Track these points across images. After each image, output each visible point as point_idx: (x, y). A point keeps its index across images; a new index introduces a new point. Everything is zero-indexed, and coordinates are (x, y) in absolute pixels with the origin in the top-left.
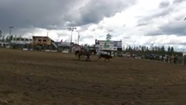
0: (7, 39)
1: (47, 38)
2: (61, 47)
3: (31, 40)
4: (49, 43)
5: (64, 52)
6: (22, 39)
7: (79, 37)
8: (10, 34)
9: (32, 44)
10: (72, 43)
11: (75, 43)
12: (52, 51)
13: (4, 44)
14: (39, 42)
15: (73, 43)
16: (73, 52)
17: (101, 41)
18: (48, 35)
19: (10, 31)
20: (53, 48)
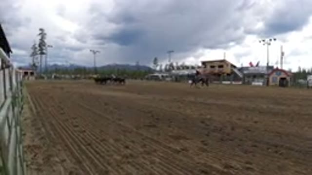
0: (166, 67)
1: (223, 61)
2: (249, 76)
3: (199, 67)
4: (227, 70)
5: (255, 83)
6: (187, 68)
7: (283, 54)
8: (169, 61)
10: (269, 68)
11: (275, 67)
12: (234, 83)
14: (213, 69)
15: (272, 67)
16: (271, 83)
18: (225, 56)
19: (170, 57)
20: (236, 78)
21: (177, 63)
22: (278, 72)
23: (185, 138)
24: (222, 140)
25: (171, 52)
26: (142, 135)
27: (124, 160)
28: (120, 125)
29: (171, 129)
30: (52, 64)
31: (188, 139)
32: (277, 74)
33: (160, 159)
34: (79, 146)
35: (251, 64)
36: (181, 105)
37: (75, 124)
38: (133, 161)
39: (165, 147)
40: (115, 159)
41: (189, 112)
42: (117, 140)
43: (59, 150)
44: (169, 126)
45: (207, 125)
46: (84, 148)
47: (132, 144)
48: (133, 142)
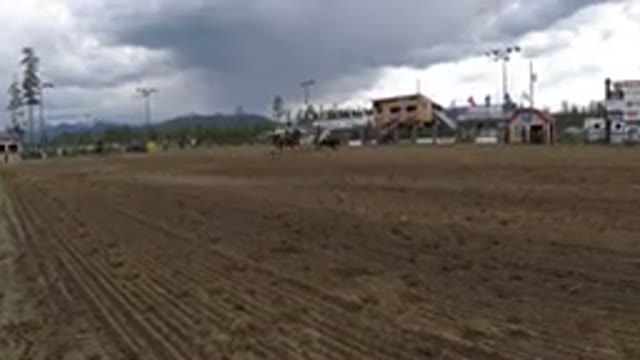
0: (299, 116)
1: (416, 98)
2: (468, 124)
3: (369, 113)
4: (425, 115)
5: (482, 140)
6: (345, 115)
7: (534, 78)
8: (306, 102)
9: (374, 124)
10: (509, 105)
12: (439, 141)
14: (394, 116)
15: (514, 106)
16: (513, 138)
17: (627, 84)
18: (418, 88)
19: (307, 94)
20: (444, 130)
21: (321, 107)
22: (527, 115)
23: (365, 272)
24: (445, 269)
25: (305, 85)
26: (270, 274)
27: (237, 341)
28: (216, 253)
29: (329, 253)
30: (55, 123)
32: (524, 119)
33: (320, 331)
34: (127, 315)
35: (471, 100)
36: (343, 195)
37: (113, 259)
38: (259, 342)
39: (326, 298)
40: (216, 343)
41: (361, 210)
42: (212, 293)
43: (82, 332)
44: (325, 246)
45: (408, 238)
46: (139, 317)
47: (248, 298)
48: (252, 293)
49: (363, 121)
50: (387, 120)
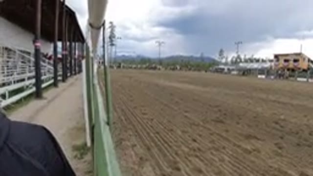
3: (271, 61)
4: (304, 65)
6: (258, 61)
8: (237, 52)
9: (273, 68)
12: (310, 80)
13: (229, 69)
14: (286, 64)
19: (238, 48)
21: (245, 56)
23: (256, 138)
24: (298, 145)
25: (238, 43)
26: (209, 129)
27: (192, 152)
28: (186, 117)
29: (240, 126)
31: (259, 139)
33: (229, 157)
34: (148, 134)
36: (251, 101)
37: (143, 111)
38: (202, 156)
39: (235, 145)
40: (183, 151)
41: (259, 109)
42: (183, 132)
43: (130, 135)
44: (238, 123)
45: (282, 127)
46: (152, 135)
47: (198, 137)
48: (200, 136)
49: (267, 65)
50: (281, 66)
